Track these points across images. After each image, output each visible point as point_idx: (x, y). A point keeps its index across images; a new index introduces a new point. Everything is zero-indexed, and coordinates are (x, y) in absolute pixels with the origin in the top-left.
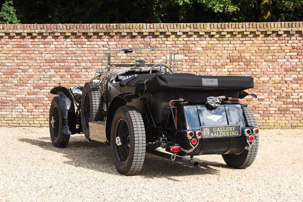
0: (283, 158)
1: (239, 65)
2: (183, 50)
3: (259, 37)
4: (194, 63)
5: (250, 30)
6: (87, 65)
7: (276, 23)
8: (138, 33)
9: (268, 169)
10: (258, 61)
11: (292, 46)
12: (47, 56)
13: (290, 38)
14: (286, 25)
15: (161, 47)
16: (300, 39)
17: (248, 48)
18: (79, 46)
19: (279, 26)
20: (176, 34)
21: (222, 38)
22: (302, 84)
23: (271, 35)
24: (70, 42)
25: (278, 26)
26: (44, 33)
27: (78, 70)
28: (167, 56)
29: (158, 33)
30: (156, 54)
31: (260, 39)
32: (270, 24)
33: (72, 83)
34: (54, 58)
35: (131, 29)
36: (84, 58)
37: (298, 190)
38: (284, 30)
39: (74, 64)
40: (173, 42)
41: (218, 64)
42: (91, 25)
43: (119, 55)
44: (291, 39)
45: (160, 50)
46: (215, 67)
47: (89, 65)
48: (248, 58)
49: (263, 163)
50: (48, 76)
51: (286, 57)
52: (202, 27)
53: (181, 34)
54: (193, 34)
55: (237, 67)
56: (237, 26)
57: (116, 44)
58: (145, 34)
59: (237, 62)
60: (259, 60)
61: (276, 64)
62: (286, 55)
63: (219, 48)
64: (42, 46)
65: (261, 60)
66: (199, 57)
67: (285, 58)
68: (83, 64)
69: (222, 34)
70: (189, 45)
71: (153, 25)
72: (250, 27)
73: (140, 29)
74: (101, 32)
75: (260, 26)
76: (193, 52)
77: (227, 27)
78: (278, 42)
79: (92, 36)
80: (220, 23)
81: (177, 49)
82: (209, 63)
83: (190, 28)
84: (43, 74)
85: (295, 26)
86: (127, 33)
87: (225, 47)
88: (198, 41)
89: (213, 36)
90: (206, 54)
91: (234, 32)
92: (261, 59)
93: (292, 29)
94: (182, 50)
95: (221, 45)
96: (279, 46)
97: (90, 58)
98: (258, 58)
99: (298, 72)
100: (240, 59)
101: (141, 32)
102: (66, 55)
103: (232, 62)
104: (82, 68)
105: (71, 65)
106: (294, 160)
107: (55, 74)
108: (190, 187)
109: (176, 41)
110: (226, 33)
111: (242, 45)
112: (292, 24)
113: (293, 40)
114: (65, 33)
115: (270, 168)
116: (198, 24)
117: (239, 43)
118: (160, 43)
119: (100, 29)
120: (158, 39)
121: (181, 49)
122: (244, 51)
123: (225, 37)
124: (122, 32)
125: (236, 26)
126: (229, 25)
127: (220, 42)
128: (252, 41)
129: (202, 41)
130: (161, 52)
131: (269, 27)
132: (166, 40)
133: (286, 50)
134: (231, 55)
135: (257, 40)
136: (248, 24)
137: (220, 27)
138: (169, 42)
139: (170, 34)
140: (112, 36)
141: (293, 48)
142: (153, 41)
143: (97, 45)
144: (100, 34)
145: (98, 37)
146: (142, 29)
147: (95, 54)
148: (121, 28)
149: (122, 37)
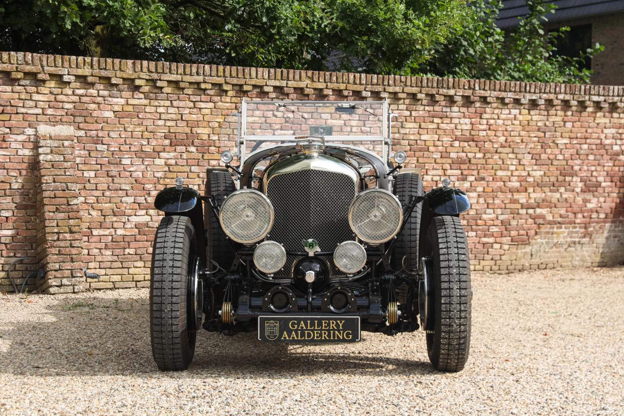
1: (188, 151)
2: (74, 116)
3: (226, 95)
4: (98, 146)
5: (212, 80)
7: (260, 70)
11: (285, 116)
14: (277, 74)
15: (24, 107)
17: (206, 118)
19: (266, 76)
20: (58, 79)
21: (156, 93)
23: (250, 93)
25: (263, 75)
28: (38, 127)
29: (20, 73)
30: (13, 123)
31: (228, 99)
32: (250, 70)
38: (274, 85)
40: (52, 98)
41: (148, 150)
45: (23, 113)
46: (141, 154)
48: (205, 137)
52: (117, 67)
53: (73, 78)
54: (97, 81)
55: (185, 156)
56: (188, 71)
59: (185, 145)
60: (226, 142)
63: (149, 114)
65: (230, 144)
66: (107, 132)
70: (86, 105)
71: (9, 54)
72: (212, 75)
75: (232, 72)
77: (168, 71)
78: (261, 108)
80: (154, 63)
81: (59, 112)
82: (128, 146)
83: (92, 67)
85: (294, 78)
87: (160, 113)
88: (106, 98)
89: (137, 88)
90: (122, 127)
91: (182, 81)
92: (229, 141)
93: (287, 83)
94: (71, 115)
95: (153, 109)
96: (262, 115)
98: (223, 139)
100: (190, 139)
103: (175, 145)
109: (58, 94)
110: (165, 84)
111: (195, 110)
112: (288, 73)
116: (109, 60)
117: (189, 107)
118: (23, 97)
120: (18, 88)
121: (69, 113)
122: (197, 124)
123: (162, 93)
126: (172, 67)
127: (152, 101)
128: (212, 104)
129: (114, 97)
130: (23, 119)
131: (247, 76)
132: (36, 90)
133: (274, 125)
134: (171, 131)
135: (223, 102)
136: (209, 69)
137: (154, 71)
138: (43, 96)
139: (47, 77)
141: (287, 120)
142: (6, 91)
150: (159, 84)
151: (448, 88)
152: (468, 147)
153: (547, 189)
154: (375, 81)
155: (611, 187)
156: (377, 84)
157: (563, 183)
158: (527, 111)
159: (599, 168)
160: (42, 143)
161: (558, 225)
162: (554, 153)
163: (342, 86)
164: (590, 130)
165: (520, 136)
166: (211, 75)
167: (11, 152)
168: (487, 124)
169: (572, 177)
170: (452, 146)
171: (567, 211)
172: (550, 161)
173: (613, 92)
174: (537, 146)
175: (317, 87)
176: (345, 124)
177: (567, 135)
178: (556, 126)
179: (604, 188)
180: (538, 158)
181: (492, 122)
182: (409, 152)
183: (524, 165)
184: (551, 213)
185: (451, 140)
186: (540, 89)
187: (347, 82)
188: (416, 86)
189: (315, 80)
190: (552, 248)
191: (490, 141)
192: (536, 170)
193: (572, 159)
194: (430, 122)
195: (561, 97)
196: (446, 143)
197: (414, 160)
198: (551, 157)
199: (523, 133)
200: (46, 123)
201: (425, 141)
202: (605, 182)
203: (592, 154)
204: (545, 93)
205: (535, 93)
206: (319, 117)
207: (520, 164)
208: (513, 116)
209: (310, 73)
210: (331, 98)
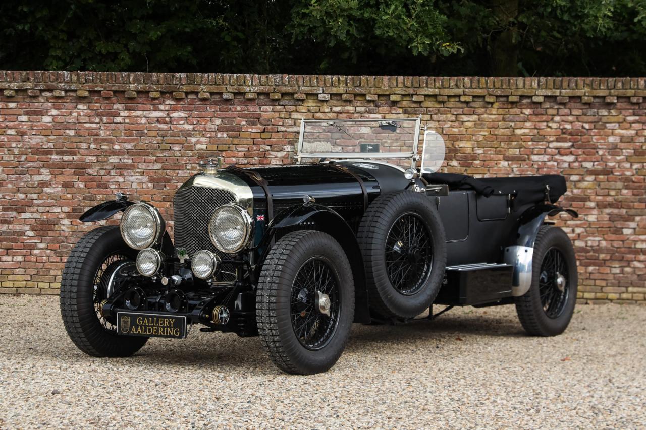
0: (542, 352)
1: (450, 165)
2: (331, 133)
3: (492, 107)
5: (473, 92)
6: (122, 160)
7: (528, 79)
8: (235, 94)
9: (511, 369)
10: (489, 159)
11: (561, 127)
12: (34, 140)
13: (558, 112)
14: (548, 83)
15: (283, 125)
16: (578, 114)
17: (469, 131)
18: (105, 119)
19: (535, 85)
20: (316, 98)
21: (414, 108)
22: (581, 208)
23: (518, 104)
24: (86, 111)
25: (531, 85)
26: (30, 89)
27: (102, 172)
28: (295, 144)
29: (276, 94)
30: (274, 140)
31: (494, 112)
32: (517, 80)
33: (89, 199)
34: (51, 145)
35: (219, 85)
36: (117, 147)
37: (576, 402)
38: (545, 94)
39: (94, 159)
40: (310, 116)
42: (132, 75)
43: (193, 140)
44: (560, 113)
45: (282, 131)
47: (128, 161)
48: (469, 151)
49: (501, 360)
50: (37, 183)
51: (549, 150)
52: (372, 83)
53: (327, 97)
54: (353, 99)
55: (446, 170)
56: (446, 84)
57: (187, 116)
58: (250, 96)
59: (446, 159)
60: (492, 156)
61: (526, 166)
62: (548, 147)
63: (407, 129)
64: (24, 118)
65: (496, 157)
67: (547, 153)
68: (114, 160)
71: (267, 77)
72: (473, 87)
73: (239, 85)
74: (155, 91)
75: (495, 84)
76: (351, 137)
77: (425, 85)
78: (532, 120)
79: (135, 98)
80: (411, 77)
81: (317, 130)
83: (347, 85)
84: (24, 180)
85: (569, 86)
86: (212, 94)
88: (363, 115)
89: (394, 103)
90: (379, 143)
91: (440, 95)
92: (496, 154)
93: (560, 92)
94: (328, 132)
95: (411, 124)
96: (533, 127)
97: (129, 146)
98: (489, 153)
99: (573, 183)
100: (451, 153)
101: (242, 91)
102: (78, 139)
104: (110, 168)
105: (87, 161)
106: (565, 355)
107: (52, 179)
108: (351, 396)
109: (316, 112)
110: (421, 98)
111: (456, 124)
112: (562, 81)
113: (563, 116)
114: (75, 91)
115: (515, 368)
116: (363, 77)
117: (450, 120)
118: (282, 116)
119: (153, 84)
120: (278, 108)
122: (460, 137)
123: (420, 107)
124: (199, 92)
125: (444, 83)
126: (429, 81)
127: (410, 116)
128: (476, 117)
129: (371, 113)
130: (283, 136)
131: (514, 87)
132: (295, 109)
133: (548, 137)
134: (432, 145)
135: (488, 114)
136: (469, 81)
137: (410, 86)
138: (301, 114)
139: (304, 97)
140: (178, 100)
141: (564, 132)
142: (267, 111)
143: (146, 117)
144: (152, 95)
145: (147, 100)
146: (242, 85)
147: (140, 137)
148: (197, 82)
149: (199, 103)
150: (415, 98)
163: (630, 93)
166: (471, 87)
175: (597, 95)
176: (637, 134)
187: (636, 87)
189: (594, 86)
206: (603, 127)
209: (588, 80)
210: (619, 105)
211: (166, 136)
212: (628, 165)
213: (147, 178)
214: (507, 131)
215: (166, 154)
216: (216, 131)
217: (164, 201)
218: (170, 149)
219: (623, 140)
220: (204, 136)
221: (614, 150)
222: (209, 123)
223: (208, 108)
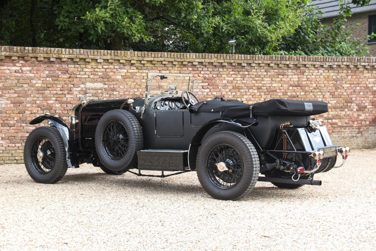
4: (114, 92)
5: (168, 60)
7: (192, 54)
8: (56, 58)
11: (204, 76)
15: (80, 75)
16: (211, 70)
19: (194, 57)
20: (95, 61)
21: (141, 67)
23: (187, 66)
25: (193, 57)
28: (86, 84)
29: (78, 59)
30: (75, 82)
31: (176, 69)
32: (187, 54)
35: (49, 54)
38: (198, 61)
40: (93, 70)
41: (137, 94)
42: (3, 48)
43: (34, 82)
44: (204, 70)
45: (79, 78)
46: (135, 96)
48: (165, 87)
51: (199, 87)
52: (123, 55)
53: (102, 61)
54: (114, 62)
56: (156, 56)
57: (31, 69)
58: (64, 60)
62: (199, 85)
63: (138, 77)
66: (118, 86)
69: (142, 63)
70: (108, 73)
71: (73, 50)
74: (16, 56)
75: (178, 56)
76: (112, 81)
77: (147, 56)
78: (192, 73)
79: (3, 60)
80: (140, 52)
81: (96, 77)
82: (128, 92)
83: (111, 55)
85: (208, 57)
86: (44, 58)
87: (143, 76)
88: (118, 70)
89: (132, 64)
90: (125, 83)
91: (154, 61)
93: (205, 60)
94: (102, 78)
95: (140, 74)
100: (158, 88)
101: (60, 57)
109: (95, 68)
110: (145, 62)
112: (205, 55)
116: (119, 52)
118: (79, 70)
119: (14, 52)
120: (77, 66)
123: (144, 66)
124: (38, 57)
126: (149, 54)
127: (139, 71)
128: (168, 71)
129: (122, 69)
130: (79, 80)
131: (185, 58)
132: (85, 67)
133: (199, 81)
135: (174, 70)
136: (166, 54)
137: (140, 56)
138: (88, 69)
139: (90, 60)
140: (26, 61)
141: (205, 78)
142: (71, 67)
143: (9, 70)
144: (13, 58)
145: (10, 61)
146: (60, 54)
147: (6, 80)
148: (37, 52)
149: (37, 63)
150: (142, 62)
151: (286, 61)
152: (297, 90)
153: (338, 110)
154: (249, 58)
155: (372, 108)
156: (250, 60)
157: (346, 107)
158: (327, 71)
159: (365, 99)
160: (88, 91)
161: (344, 128)
162: (342, 91)
163: (232, 61)
164: (360, 80)
165: (323, 83)
166: (167, 57)
167: (74, 96)
168: (306, 78)
169: (352, 103)
170: (288, 89)
171: (349, 121)
172: (340, 96)
173: (373, 60)
174: (333, 88)
175: (220, 62)
176: (234, 79)
177: (349, 82)
178: (343, 78)
179: (369, 109)
180: (333, 94)
181: (309, 77)
182: (267, 93)
183: (326, 98)
184: (340, 121)
185: (288, 86)
186: (334, 60)
187: (234, 59)
188: (270, 60)
189: (218, 58)
190: (341, 139)
191: (308, 86)
192: (332, 100)
193: (351, 94)
194: (277, 77)
195: (345, 63)
196: (285, 88)
197: (269, 96)
198: (340, 94)
199: (325, 82)
200: (90, 82)
201: (275, 87)
202: (369, 105)
203: (362, 92)
204: (336, 62)
205: (331, 62)
206: (221, 76)
207: (324, 98)
208: (320, 74)
209: (216, 55)
210: (227, 67)
211: (20, 80)
212: (230, 93)
213: (10, 101)
214: (182, 78)
215: (20, 89)
216: (45, 77)
217: (19, 113)
218: (22, 86)
219: (228, 82)
220: (40, 80)
221: (225, 86)
222: (42, 73)
223: (42, 65)
